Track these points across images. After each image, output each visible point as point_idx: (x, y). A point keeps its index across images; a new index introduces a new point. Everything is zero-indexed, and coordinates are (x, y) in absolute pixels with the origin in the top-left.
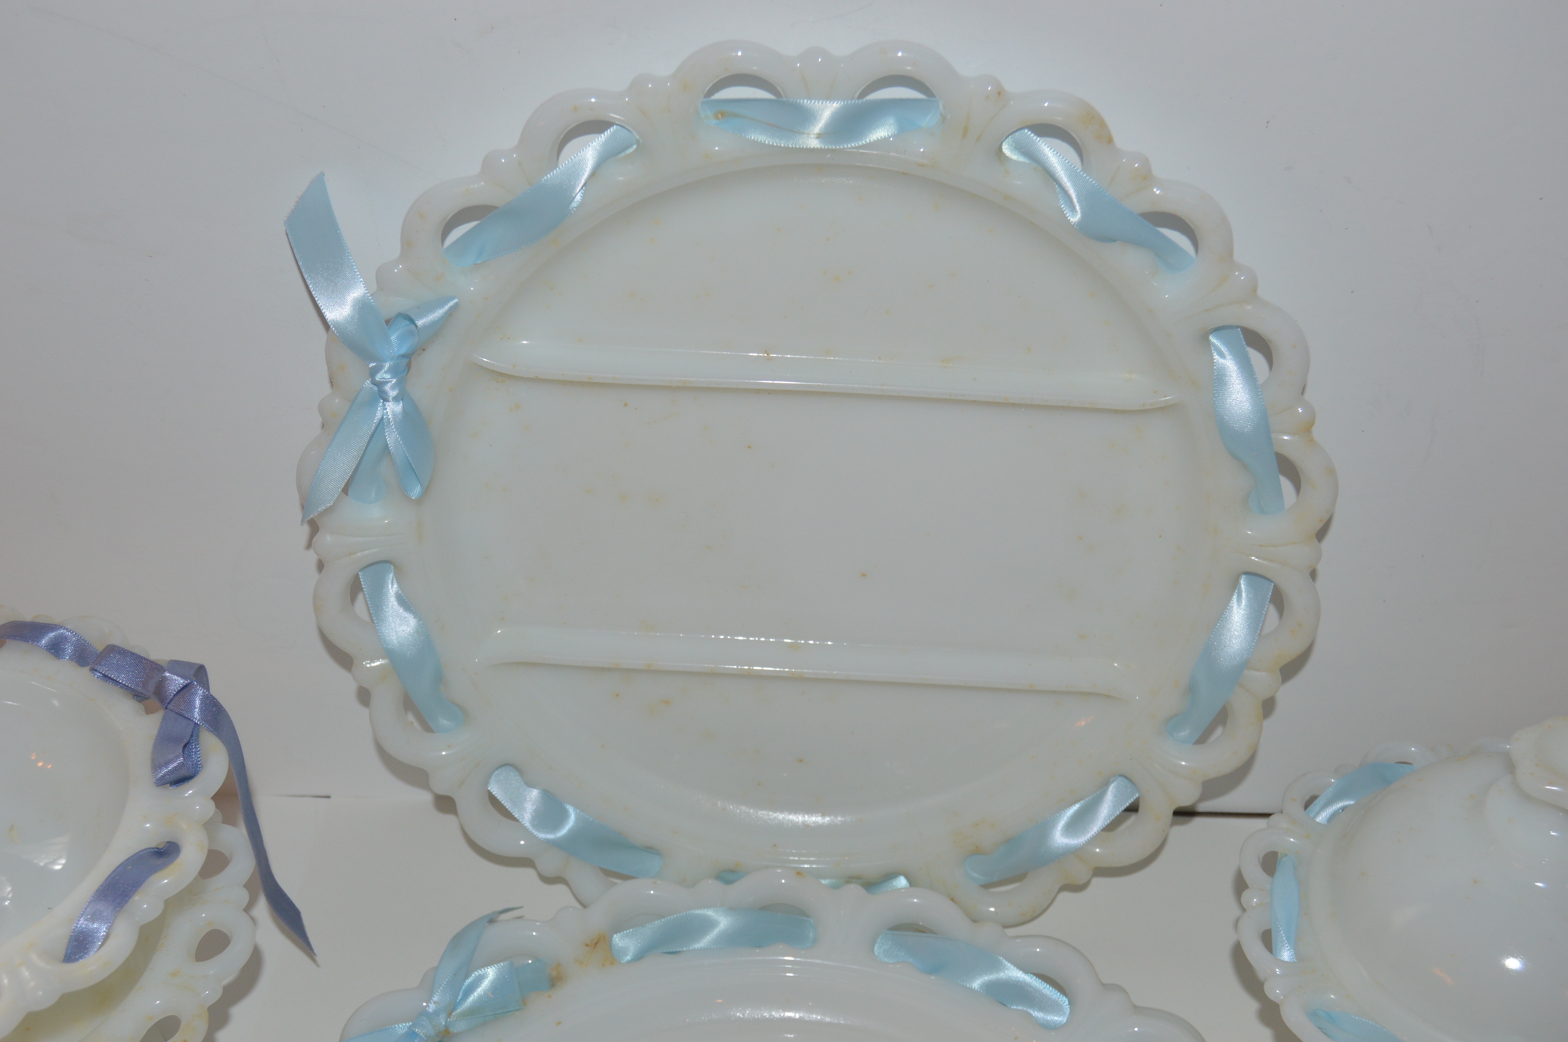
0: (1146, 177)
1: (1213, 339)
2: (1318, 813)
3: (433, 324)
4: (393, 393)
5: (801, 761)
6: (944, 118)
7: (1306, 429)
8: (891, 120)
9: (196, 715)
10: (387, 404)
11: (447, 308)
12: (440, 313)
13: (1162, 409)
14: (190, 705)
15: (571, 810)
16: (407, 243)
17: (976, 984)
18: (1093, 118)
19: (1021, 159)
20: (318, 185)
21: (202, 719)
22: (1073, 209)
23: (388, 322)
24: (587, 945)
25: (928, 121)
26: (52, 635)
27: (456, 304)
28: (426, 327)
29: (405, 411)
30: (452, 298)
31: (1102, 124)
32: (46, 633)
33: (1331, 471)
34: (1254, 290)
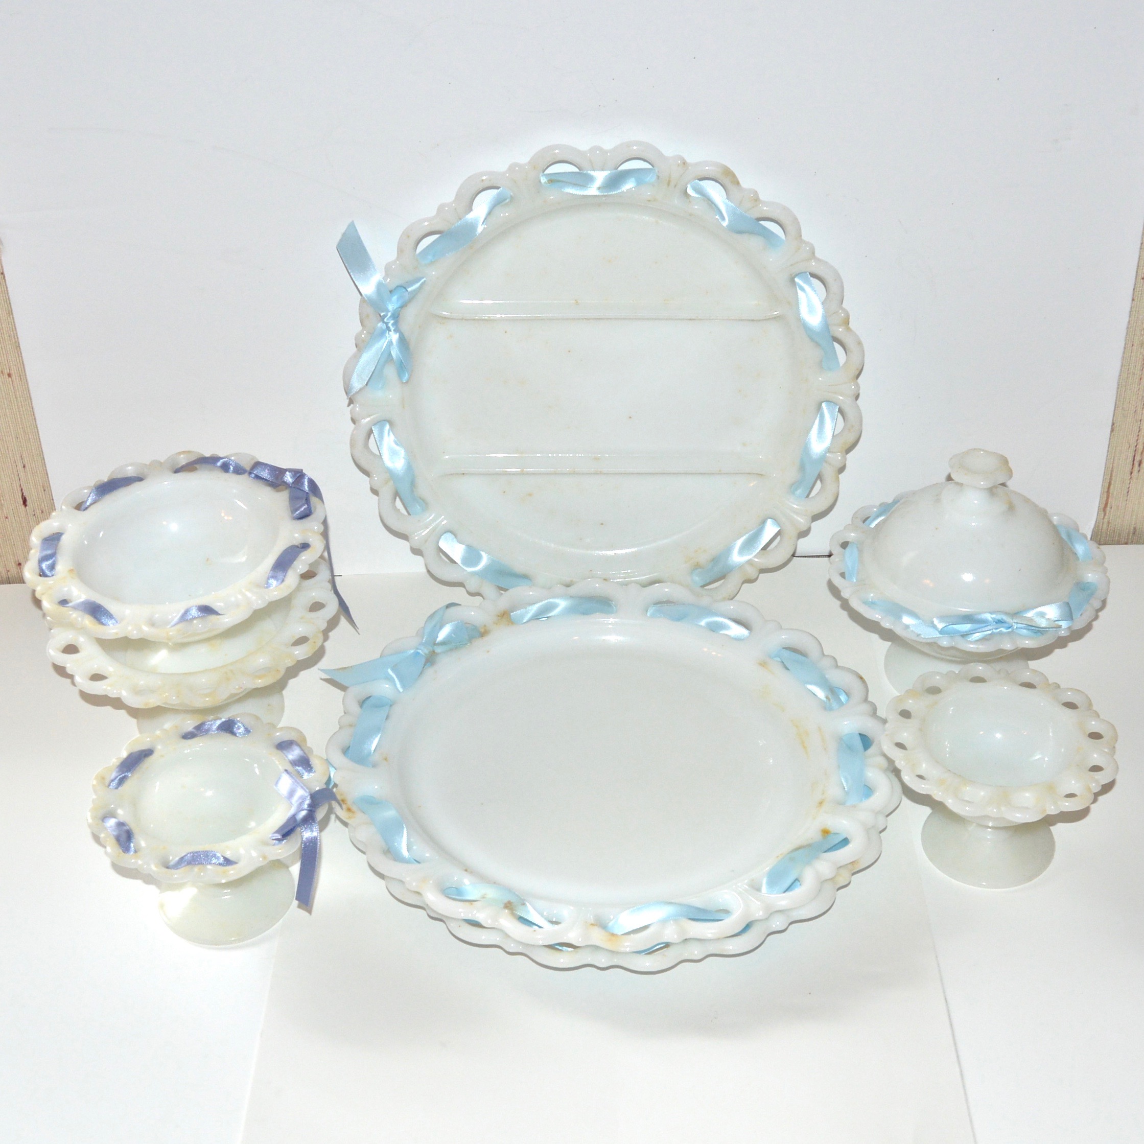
0: (756, 199)
1: (797, 280)
2: (870, 524)
3: (414, 290)
4: (392, 329)
5: (602, 524)
6: (658, 177)
7: (846, 322)
8: (633, 179)
9: (306, 488)
10: (390, 333)
11: (421, 282)
12: (417, 285)
13: (775, 318)
14: (303, 484)
15: (483, 554)
16: (400, 251)
17: (703, 623)
18: (728, 173)
19: (697, 195)
20: (352, 226)
21: (309, 490)
22: (723, 219)
23: (391, 292)
24: (499, 616)
25: (651, 178)
26: (221, 461)
27: (425, 281)
28: (412, 292)
29: (400, 337)
30: (423, 278)
31: (734, 176)
32: (219, 460)
33: (860, 343)
34: (814, 253)
